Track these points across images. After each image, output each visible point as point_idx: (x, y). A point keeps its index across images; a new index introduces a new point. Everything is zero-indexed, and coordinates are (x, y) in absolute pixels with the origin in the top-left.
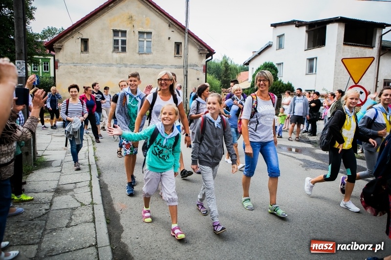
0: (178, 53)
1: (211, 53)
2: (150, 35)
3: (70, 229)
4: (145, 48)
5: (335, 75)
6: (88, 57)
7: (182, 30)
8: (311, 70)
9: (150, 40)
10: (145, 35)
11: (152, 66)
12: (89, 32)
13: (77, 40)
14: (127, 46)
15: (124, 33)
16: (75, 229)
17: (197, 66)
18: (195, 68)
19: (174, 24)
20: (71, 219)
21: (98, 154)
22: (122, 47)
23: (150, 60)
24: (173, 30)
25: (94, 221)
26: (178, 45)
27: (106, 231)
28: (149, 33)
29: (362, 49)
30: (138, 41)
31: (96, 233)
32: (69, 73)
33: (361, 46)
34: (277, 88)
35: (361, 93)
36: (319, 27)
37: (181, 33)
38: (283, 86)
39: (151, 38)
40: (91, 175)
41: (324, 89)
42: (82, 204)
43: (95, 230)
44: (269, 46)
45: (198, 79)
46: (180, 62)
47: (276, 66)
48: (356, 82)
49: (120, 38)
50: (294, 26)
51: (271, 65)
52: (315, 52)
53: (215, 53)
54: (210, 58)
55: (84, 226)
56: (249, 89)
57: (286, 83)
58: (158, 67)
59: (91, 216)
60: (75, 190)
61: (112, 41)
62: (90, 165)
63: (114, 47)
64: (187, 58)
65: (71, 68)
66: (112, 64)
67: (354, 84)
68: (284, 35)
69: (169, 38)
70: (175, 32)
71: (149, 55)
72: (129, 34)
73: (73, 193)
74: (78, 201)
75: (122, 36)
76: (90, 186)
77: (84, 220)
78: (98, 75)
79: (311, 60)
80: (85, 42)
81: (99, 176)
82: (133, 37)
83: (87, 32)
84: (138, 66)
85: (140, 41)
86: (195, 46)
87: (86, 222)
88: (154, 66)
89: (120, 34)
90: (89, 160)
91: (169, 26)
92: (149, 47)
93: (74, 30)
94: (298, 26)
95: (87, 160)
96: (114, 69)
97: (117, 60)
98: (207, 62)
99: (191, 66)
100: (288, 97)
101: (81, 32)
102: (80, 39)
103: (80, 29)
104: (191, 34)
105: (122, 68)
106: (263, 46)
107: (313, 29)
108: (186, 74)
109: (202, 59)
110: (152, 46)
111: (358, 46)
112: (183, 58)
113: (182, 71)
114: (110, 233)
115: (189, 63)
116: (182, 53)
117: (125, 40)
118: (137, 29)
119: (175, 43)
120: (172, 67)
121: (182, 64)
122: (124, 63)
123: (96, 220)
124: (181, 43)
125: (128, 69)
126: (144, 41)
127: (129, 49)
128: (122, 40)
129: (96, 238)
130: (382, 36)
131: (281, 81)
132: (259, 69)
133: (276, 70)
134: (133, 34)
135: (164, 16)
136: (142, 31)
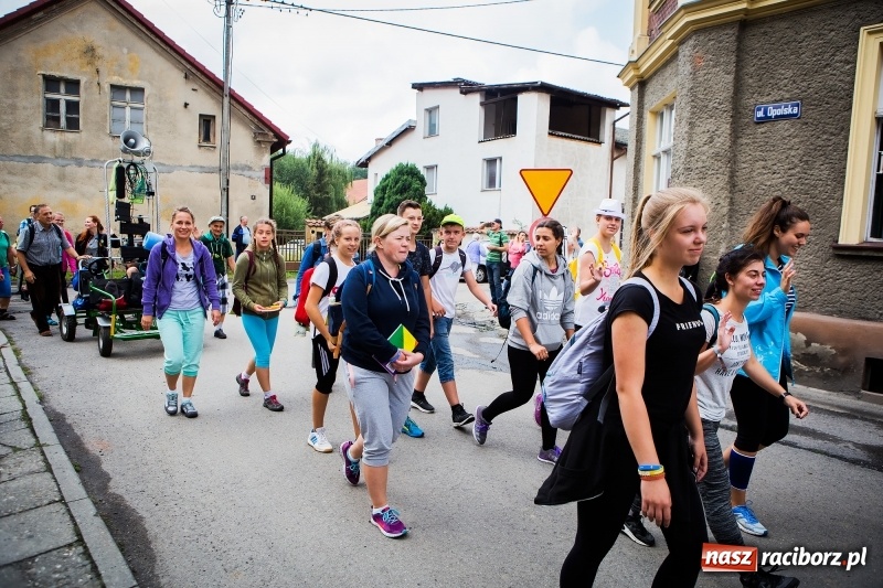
0: (207, 138)
1: (281, 141)
2: (139, 94)
4: (128, 124)
7: (217, 90)
8: (492, 182)
9: (140, 106)
10: (128, 95)
14: (81, 117)
15: (73, 86)
16: (13, 485)
17: (250, 168)
18: (246, 173)
19: (198, 74)
22: (67, 119)
24: (195, 87)
25: (49, 469)
26: (207, 122)
27: (79, 481)
28: (138, 90)
29: (583, 144)
30: (108, 105)
33: (580, 139)
36: (504, 98)
37: (214, 94)
38: (434, 214)
39: (142, 102)
40: (22, 401)
41: (515, 222)
42: (15, 449)
43: (56, 482)
44: (408, 130)
45: (253, 198)
46: (212, 159)
47: (423, 172)
48: (546, 213)
49: (63, 97)
50: (458, 91)
51: (411, 169)
52: (498, 147)
53: (290, 142)
54: (281, 151)
55: (30, 478)
57: (439, 205)
58: (161, 167)
59: (42, 463)
61: (42, 103)
62: (14, 383)
63: (47, 117)
64: (228, 152)
66: (44, 158)
68: (438, 107)
69: (186, 105)
70: (201, 91)
72: (86, 89)
74: (4, 445)
75: (68, 92)
76: (27, 418)
77: (27, 470)
78: (4, 182)
79: (491, 162)
81: (42, 400)
82: (98, 97)
85: (114, 106)
86: (246, 125)
87: (33, 473)
89: (62, 88)
90: (9, 375)
91: (186, 77)
92: (136, 122)
94: (464, 92)
95: (5, 374)
96: (49, 169)
97: (54, 149)
98: (272, 160)
99: (236, 168)
104: (234, 97)
105: (68, 169)
106: (397, 128)
107: (493, 100)
108: (225, 186)
109: (262, 154)
110: (144, 120)
111: (574, 138)
112: (217, 151)
113: (215, 179)
114: (84, 484)
115: (233, 161)
116: (217, 139)
117: (77, 103)
118: (108, 80)
119: (201, 115)
120: (193, 169)
121: (218, 165)
122: (74, 155)
123: (53, 468)
124: (214, 117)
125: (83, 171)
126: (124, 108)
127: (85, 123)
128: (68, 102)
129: (60, 491)
130: (614, 124)
131: (430, 204)
132: (387, 177)
133: (422, 181)
134: (96, 89)
135: (174, 54)
136: (119, 84)
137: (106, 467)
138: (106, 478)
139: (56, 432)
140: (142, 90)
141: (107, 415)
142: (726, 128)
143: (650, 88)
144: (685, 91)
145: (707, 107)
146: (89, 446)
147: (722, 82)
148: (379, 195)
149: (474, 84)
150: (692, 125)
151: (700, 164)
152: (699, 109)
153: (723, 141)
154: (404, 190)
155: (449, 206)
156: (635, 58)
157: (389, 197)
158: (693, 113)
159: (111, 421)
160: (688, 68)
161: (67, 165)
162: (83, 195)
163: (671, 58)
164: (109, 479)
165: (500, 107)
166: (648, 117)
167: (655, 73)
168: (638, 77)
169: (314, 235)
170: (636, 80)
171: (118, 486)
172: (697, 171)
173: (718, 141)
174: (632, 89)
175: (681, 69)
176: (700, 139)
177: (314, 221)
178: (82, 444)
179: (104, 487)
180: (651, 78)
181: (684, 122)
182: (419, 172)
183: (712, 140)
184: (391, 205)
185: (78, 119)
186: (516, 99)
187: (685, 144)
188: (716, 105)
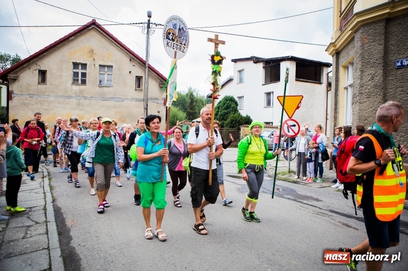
2: (111, 68)
3: (26, 240)
4: (106, 81)
6: (46, 88)
7: (143, 65)
8: (269, 103)
9: (111, 73)
10: (106, 68)
11: (112, 99)
12: (48, 64)
13: (34, 72)
14: (87, 79)
15: (84, 66)
16: (30, 239)
17: (157, 99)
18: (155, 101)
19: (136, 59)
20: (27, 233)
21: (53, 184)
22: (82, 80)
23: (110, 93)
24: (134, 64)
25: (47, 233)
26: (139, 79)
27: (58, 239)
29: (312, 84)
30: (98, 74)
31: (49, 241)
32: (25, 104)
33: (311, 82)
34: (236, 121)
36: (274, 64)
37: (142, 67)
38: (241, 119)
39: (112, 71)
40: (46, 201)
42: (37, 223)
43: (48, 239)
44: (230, 80)
45: (159, 112)
46: (141, 95)
47: (237, 99)
48: (290, 117)
49: (80, 71)
50: (252, 62)
51: (231, 98)
52: (271, 87)
55: (38, 237)
57: (245, 116)
58: (119, 99)
59: (45, 230)
60: (30, 213)
61: (72, 74)
62: (44, 193)
63: (74, 79)
64: (147, 92)
65: (27, 99)
66: (72, 96)
67: (288, 118)
68: (243, 70)
69: (130, 72)
70: (136, 66)
71: (110, 88)
72: (89, 67)
73: (28, 215)
74: (33, 221)
75: (82, 69)
76: (45, 209)
77: (38, 233)
78: (56, 107)
79: (268, 94)
80: (43, 74)
81: (54, 201)
82: (94, 70)
83: (46, 64)
84: (98, 99)
85: (100, 74)
86: (156, 80)
87: (40, 234)
88: (114, 99)
89: (80, 67)
90: (44, 189)
91: (130, 60)
92: (109, 80)
93: (32, 61)
94: (255, 62)
95: (42, 189)
96: (74, 101)
97: (76, 93)
99: (151, 99)
101: (39, 63)
102: (37, 71)
103: (38, 60)
104: (150, 68)
105: (81, 101)
106: (225, 80)
107: (269, 65)
108: (146, 107)
109: (163, 92)
110: (113, 79)
111: (308, 82)
112: (143, 92)
113: (142, 104)
114: (60, 241)
115: (149, 96)
116: (143, 87)
117: (86, 73)
118: (98, 63)
119: (136, 76)
120: (132, 100)
121: (143, 98)
122: (83, 95)
123: (49, 232)
124: (142, 77)
125: (87, 102)
127: (89, 81)
128: (82, 73)
129: (48, 244)
130: (328, 74)
131: (239, 114)
132: (220, 102)
133: (236, 103)
134: (93, 67)
135: (125, 51)
136: (102, 64)
137: (72, 233)
138: (70, 238)
139: (55, 216)
140: (112, 66)
141: (79, 209)
142: (380, 72)
143: (342, 55)
144: (358, 55)
145: (370, 62)
146: (67, 223)
147: (377, 49)
148: (217, 110)
149: (260, 58)
150: (362, 71)
151: (367, 91)
152: (366, 63)
153: (379, 78)
154: (227, 108)
155: (248, 115)
156: (333, 41)
157: (221, 111)
158: (363, 66)
159: (80, 212)
160: (360, 43)
161: (81, 99)
162: (87, 112)
163: (351, 40)
164: (72, 239)
165: (272, 68)
166: (341, 69)
167: (344, 48)
168: (336, 50)
170: (335, 52)
171: (74, 243)
172: (366, 94)
173: (376, 79)
174: (333, 56)
175: (356, 44)
176: (367, 78)
178: (65, 222)
179: (69, 243)
180: (342, 50)
181: (358, 70)
182: (235, 99)
183: (373, 78)
184: (221, 115)
185: (86, 80)
186: (279, 65)
187: (359, 81)
188: (374, 61)
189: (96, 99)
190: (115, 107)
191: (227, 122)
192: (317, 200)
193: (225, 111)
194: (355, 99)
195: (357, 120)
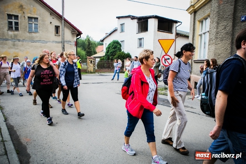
0: (57, 33)
1: (79, 33)
2: (36, 20)
4: (33, 29)
5: (153, 48)
7: (60, 18)
8: (140, 45)
9: (37, 23)
10: (33, 20)
11: (39, 42)
15: (16, 17)
17: (70, 42)
18: (69, 43)
19: (54, 13)
22: (15, 27)
23: (37, 37)
24: (54, 17)
25: (6, 154)
26: (57, 28)
28: (36, 19)
30: (27, 23)
34: (121, 56)
35: (169, 59)
36: (144, 20)
37: (59, 20)
38: (125, 55)
39: (38, 22)
43: (9, 160)
44: (115, 30)
46: (59, 39)
47: (120, 43)
48: (166, 53)
49: (13, 21)
50: (130, 19)
51: (117, 42)
52: (142, 35)
53: (82, 34)
54: (79, 37)
56: (104, 56)
57: (127, 53)
58: (44, 42)
59: (4, 151)
61: (8, 23)
63: (9, 27)
64: (64, 37)
66: (8, 39)
67: (165, 54)
68: (124, 24)
69: (51, 23)
70: (55, 18)
71: (37, 34)
72: (20, 18)
75: (15, 19)
79: (140, 39)
81: (6, 120)
82: (24, 20)
84: (28, 41)
85: (29, 23)
86: (69, 29)
88: (40, 42)
89: (13, 18)
91: (51, 14)
92: (36, 28)
94: (132, 19)
96: (10, 42)
97: (11, 36)
98: (77, 39)
99: (66, 42)
100: (128, 61)
104: (66, 21)
106: (112, 30)
107: (141, 21)
108: (63, 47)
109: (74, 37)
110: (38, 27)
111: (165, 32)
112: (61, 36)
113: (60, 45)
115: (65, 39)
116: (60, 33)
117: (18, 23)
118: (27, 15)
119: (55, 26)
120: (53, 42)
121: (61, 41)
122: (17, 38)
123: (8, 153)
124: (59, 26)
125: (20, 43)
126: (32, 24)
127: (21, 28)
128: (15, 22)
130: (176, 28)
131: (123, 52)
132: (110, 44)
133: (120, 45)
134: (23, 18)
135: (47, 7)
136: (30, 16)
137: (29, 151)
138: (29, 156)
139: (10, 135)
140: (37, 18)
142: (230, 24)
143: (198, 13)
144: (215, 13)
145: (223, 17)
146: (22, 141)
147: (229, 8)
148: (108, 49)
149: (134, 17)
150: (218, 23)
151: (221, 36)
152: (220, 17)
153: (229, 28)
154: (115, 48)
155: (129, 52)
156: (193, 4)
157: (111, 50)
158: (219, 19)
160: (216, 5)
161: (15, 41)
162: (21, 50)
165: (143, 23)
167: (201, 8)
169: (90, 61)
170: (193, 11)
172: (220, 38)
173: (228, 29)
174: (191, 14)
175: (213, 5)
176: (221, 28)
177: (90, 57)
180: (198, 10)
181: (214, 23)
182: (119, 42)
183: (225, 28)
184: (111, 52)
185: (18, 27)
186: (148, 20)
187: (215, 30)
188: (227, 16)
189: (26, 41)
190: (41, 47)
191: (115, 57)
192: (192, 108)
193: (113, 50)
194: (211, 42)
195: (213, 56)
